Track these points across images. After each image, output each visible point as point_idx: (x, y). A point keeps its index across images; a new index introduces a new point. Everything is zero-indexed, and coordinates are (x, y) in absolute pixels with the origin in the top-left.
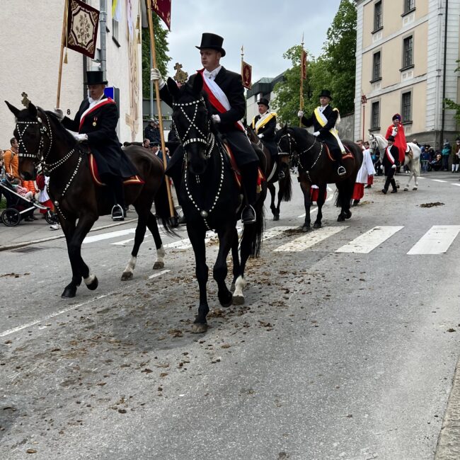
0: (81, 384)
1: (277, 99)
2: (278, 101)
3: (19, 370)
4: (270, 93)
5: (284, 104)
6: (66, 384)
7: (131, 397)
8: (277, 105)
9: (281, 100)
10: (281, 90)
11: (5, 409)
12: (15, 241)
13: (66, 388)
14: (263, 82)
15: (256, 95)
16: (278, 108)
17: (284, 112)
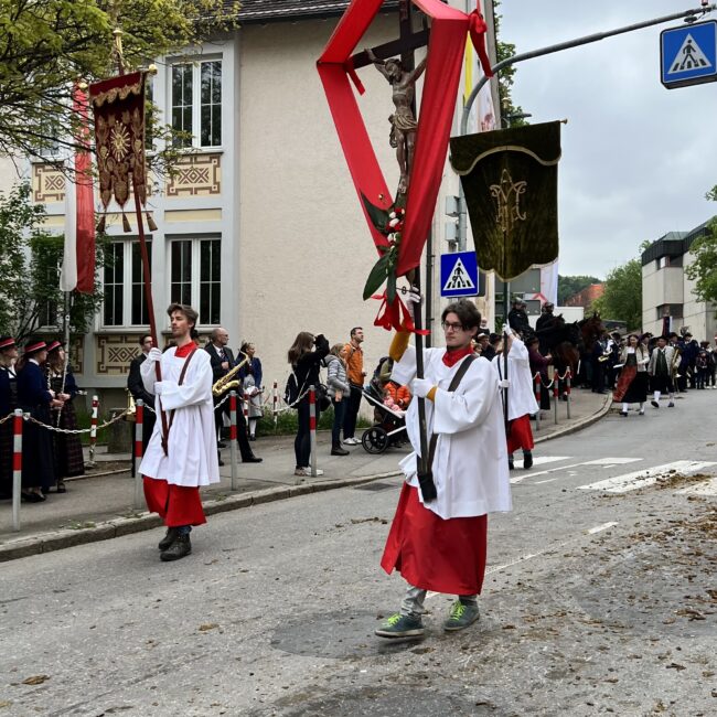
0: (578, 678)
1: (697, 264)
2: (698, 267)
3: (468, 651)
4: (682, 255)
5: (709, 271)
6: (554, 675)
7: (672, 703)
8: (697, 273)
9: (704, 265)
10: (703, 249)
11: (478, 704)
12: (354, 473)
13: (559, 683)
14: (669, 238)
15: (658, 260)
16: (699, 278)
17: (709, 283)
